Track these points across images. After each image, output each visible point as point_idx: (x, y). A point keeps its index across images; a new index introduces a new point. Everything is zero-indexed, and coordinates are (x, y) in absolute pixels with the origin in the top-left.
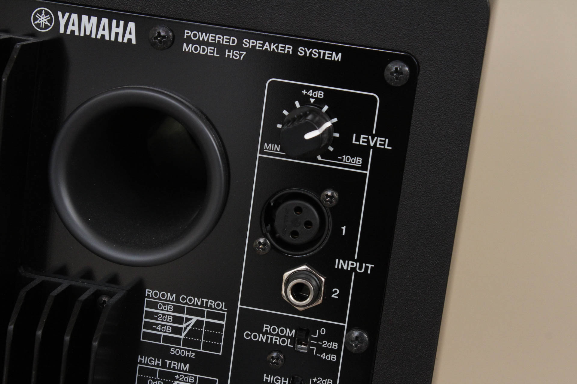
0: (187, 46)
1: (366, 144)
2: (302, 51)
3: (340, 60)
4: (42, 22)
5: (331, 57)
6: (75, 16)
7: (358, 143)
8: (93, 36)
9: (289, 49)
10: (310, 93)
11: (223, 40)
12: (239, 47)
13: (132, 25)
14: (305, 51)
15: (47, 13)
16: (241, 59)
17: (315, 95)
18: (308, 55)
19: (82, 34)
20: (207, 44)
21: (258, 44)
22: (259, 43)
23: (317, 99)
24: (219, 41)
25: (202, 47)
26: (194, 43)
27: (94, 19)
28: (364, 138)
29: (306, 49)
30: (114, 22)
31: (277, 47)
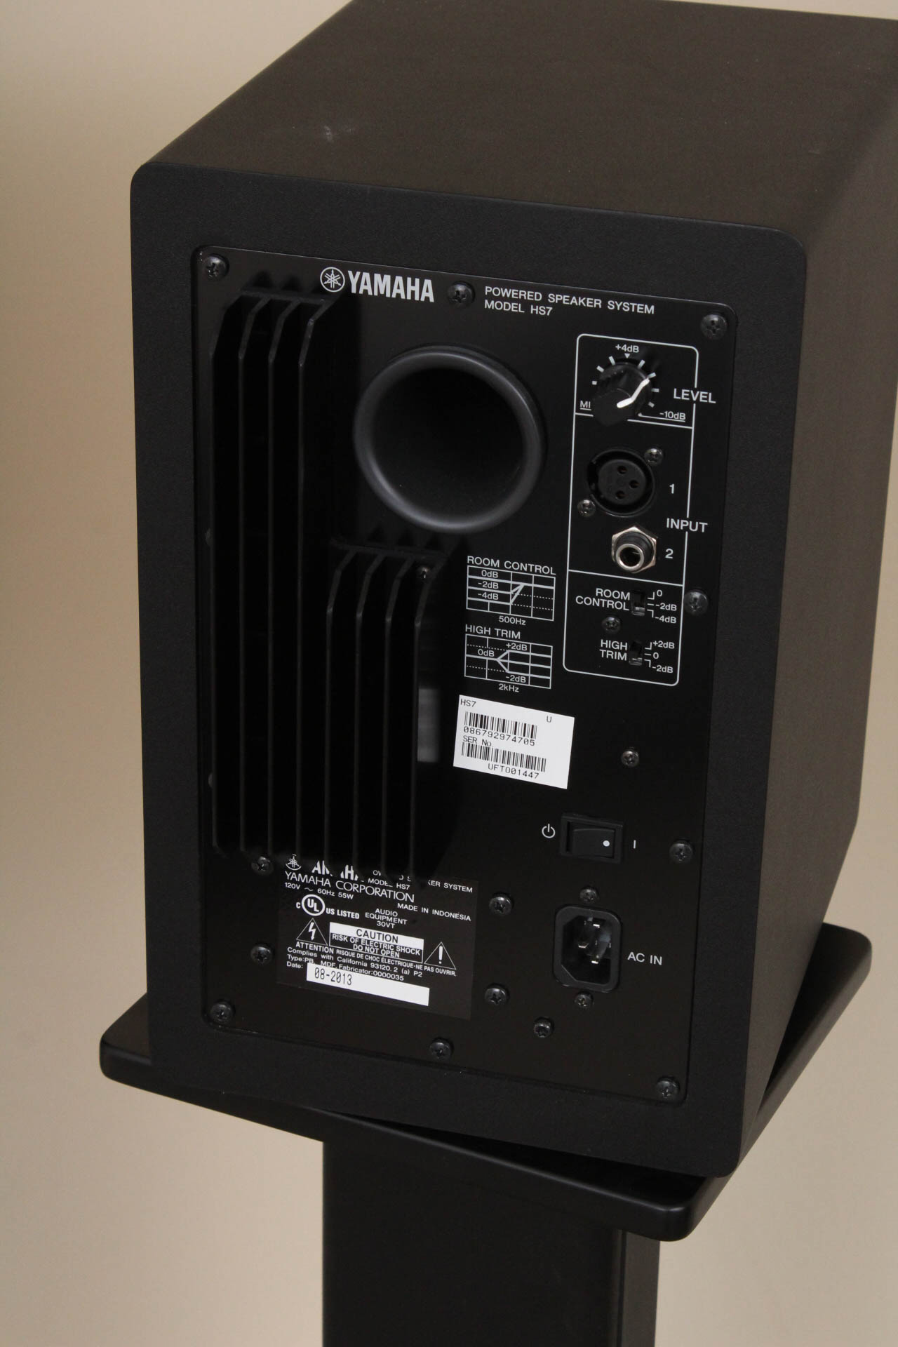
0: (489, 303)
1: (688, 399)
2: (611, 305)
3: (653, 313)
4: (333, 282)
5: (643, 310)
6: (366, 276)
7: (679, 398)
8: (388, 295)
9: (598, 303)
10: (624, 348)
11: (527, 295)
12: (545, 302)
13: (428, 283)
14: (615, 305)
15: (336, 273)
16: (548, 314)
17: (630, 349)
18: (618, 309)
19: (376, 294)
20: (511, 300)
21: (564, 298)
22: (566, 298)
23: (632, 354)
24: (523, 297)
25: (505, 303)
26: (496, 299)
27: (387, 278)
28: (685, 393)
29: (616, 302)
30: (409, 280)
31: (585, 301)
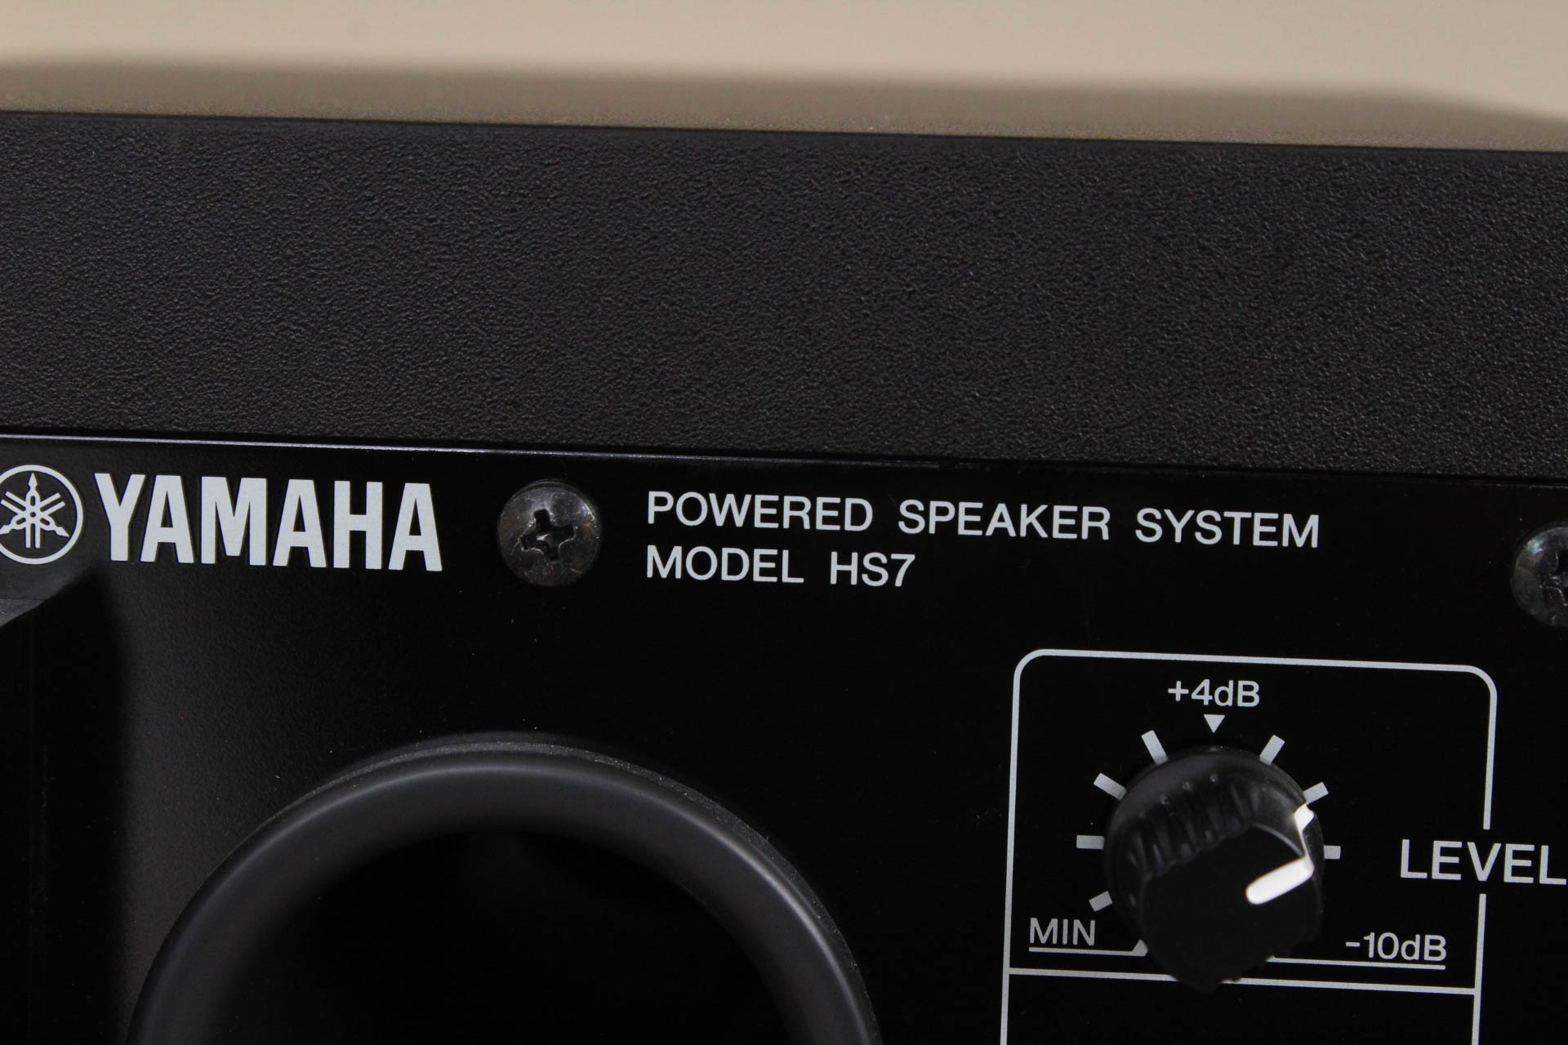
0: (665, 556)
1: (1457, 877)
2: (1149, 525)
3: (1314, 544)
4: (33, 526)
5: (1277, 536)
6: (169, 486)
7: (1424, 875)
8: (258, 558)
9: (1096, 520)
10: (1203, 692)
11: (812, 514)
12: (885, 536)
13: (418, 496)
14: (1165, 523)
15: (47, 487)
16: (899, 582)
17: (1223, 697)
18: (1178, 539)
19: (209, 557)
20: (749, 537)
21: (963, 514)
22: (969, 512)
23: (1232, 713)
24: (796, 521)
25: (726, 551)
26: (688, 538)
27: (254, 489)
28: (1445, 852)
29: (1168, 513)
30: (342, 490)
31: (1046, 520)
